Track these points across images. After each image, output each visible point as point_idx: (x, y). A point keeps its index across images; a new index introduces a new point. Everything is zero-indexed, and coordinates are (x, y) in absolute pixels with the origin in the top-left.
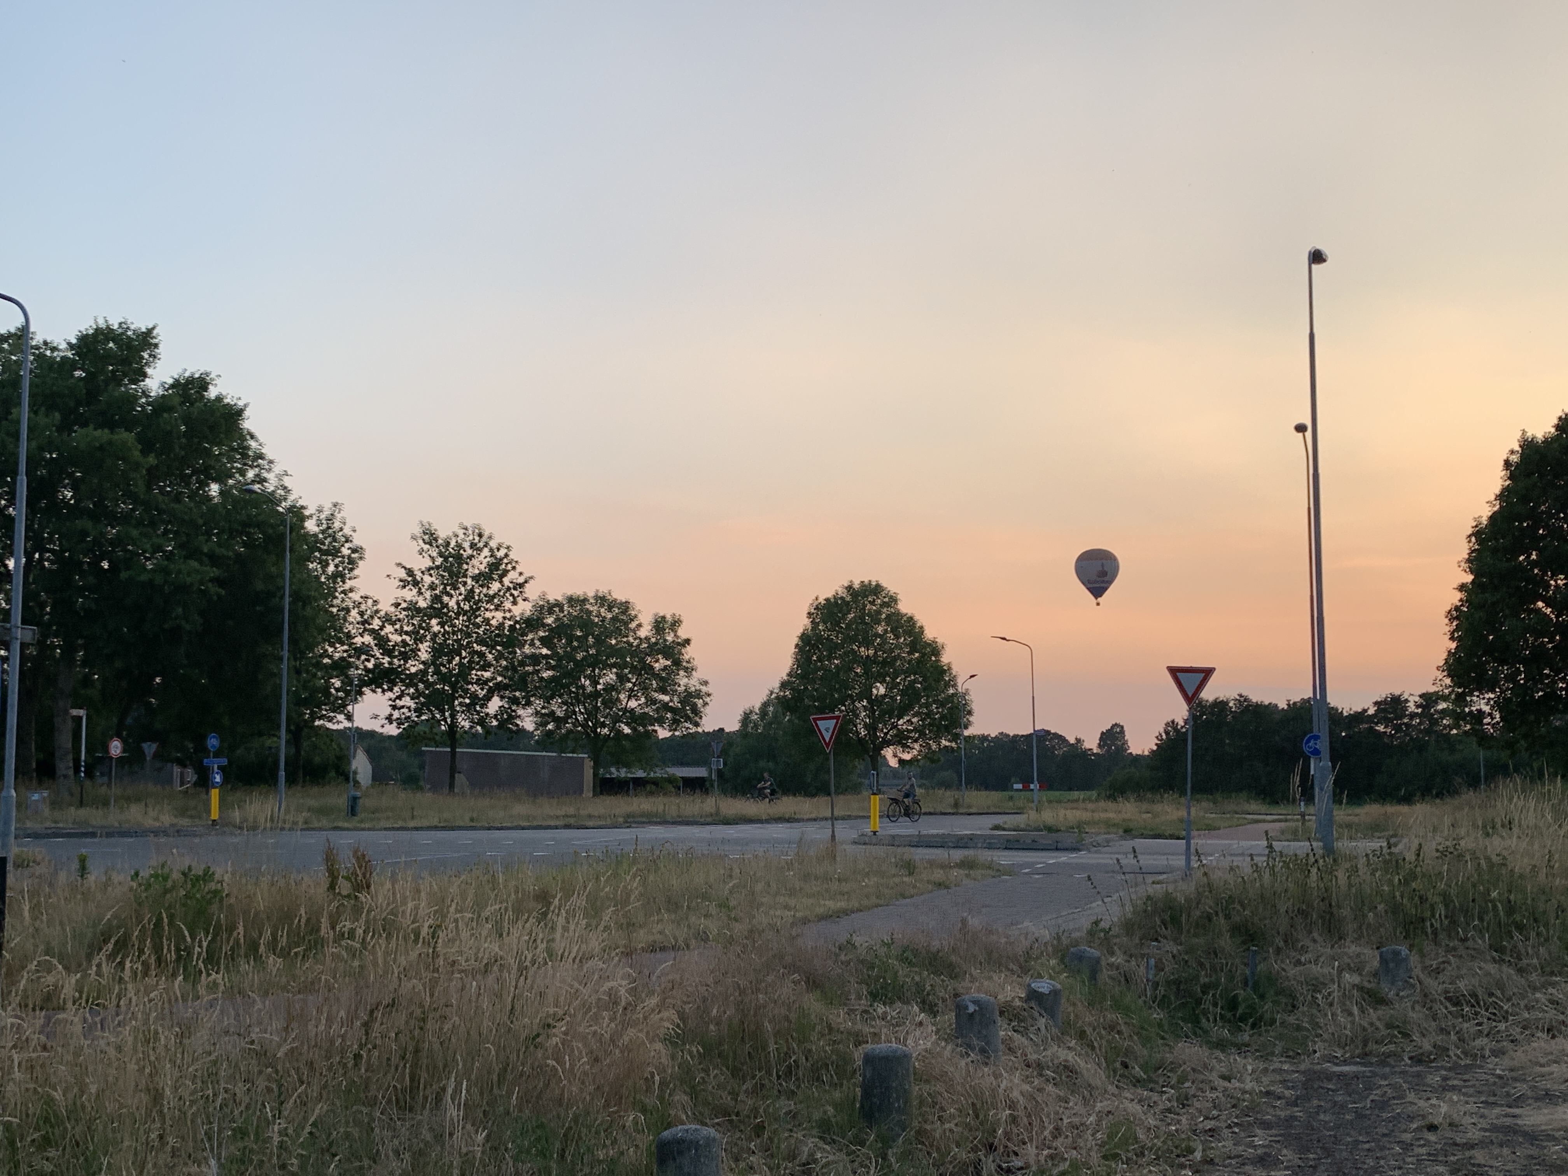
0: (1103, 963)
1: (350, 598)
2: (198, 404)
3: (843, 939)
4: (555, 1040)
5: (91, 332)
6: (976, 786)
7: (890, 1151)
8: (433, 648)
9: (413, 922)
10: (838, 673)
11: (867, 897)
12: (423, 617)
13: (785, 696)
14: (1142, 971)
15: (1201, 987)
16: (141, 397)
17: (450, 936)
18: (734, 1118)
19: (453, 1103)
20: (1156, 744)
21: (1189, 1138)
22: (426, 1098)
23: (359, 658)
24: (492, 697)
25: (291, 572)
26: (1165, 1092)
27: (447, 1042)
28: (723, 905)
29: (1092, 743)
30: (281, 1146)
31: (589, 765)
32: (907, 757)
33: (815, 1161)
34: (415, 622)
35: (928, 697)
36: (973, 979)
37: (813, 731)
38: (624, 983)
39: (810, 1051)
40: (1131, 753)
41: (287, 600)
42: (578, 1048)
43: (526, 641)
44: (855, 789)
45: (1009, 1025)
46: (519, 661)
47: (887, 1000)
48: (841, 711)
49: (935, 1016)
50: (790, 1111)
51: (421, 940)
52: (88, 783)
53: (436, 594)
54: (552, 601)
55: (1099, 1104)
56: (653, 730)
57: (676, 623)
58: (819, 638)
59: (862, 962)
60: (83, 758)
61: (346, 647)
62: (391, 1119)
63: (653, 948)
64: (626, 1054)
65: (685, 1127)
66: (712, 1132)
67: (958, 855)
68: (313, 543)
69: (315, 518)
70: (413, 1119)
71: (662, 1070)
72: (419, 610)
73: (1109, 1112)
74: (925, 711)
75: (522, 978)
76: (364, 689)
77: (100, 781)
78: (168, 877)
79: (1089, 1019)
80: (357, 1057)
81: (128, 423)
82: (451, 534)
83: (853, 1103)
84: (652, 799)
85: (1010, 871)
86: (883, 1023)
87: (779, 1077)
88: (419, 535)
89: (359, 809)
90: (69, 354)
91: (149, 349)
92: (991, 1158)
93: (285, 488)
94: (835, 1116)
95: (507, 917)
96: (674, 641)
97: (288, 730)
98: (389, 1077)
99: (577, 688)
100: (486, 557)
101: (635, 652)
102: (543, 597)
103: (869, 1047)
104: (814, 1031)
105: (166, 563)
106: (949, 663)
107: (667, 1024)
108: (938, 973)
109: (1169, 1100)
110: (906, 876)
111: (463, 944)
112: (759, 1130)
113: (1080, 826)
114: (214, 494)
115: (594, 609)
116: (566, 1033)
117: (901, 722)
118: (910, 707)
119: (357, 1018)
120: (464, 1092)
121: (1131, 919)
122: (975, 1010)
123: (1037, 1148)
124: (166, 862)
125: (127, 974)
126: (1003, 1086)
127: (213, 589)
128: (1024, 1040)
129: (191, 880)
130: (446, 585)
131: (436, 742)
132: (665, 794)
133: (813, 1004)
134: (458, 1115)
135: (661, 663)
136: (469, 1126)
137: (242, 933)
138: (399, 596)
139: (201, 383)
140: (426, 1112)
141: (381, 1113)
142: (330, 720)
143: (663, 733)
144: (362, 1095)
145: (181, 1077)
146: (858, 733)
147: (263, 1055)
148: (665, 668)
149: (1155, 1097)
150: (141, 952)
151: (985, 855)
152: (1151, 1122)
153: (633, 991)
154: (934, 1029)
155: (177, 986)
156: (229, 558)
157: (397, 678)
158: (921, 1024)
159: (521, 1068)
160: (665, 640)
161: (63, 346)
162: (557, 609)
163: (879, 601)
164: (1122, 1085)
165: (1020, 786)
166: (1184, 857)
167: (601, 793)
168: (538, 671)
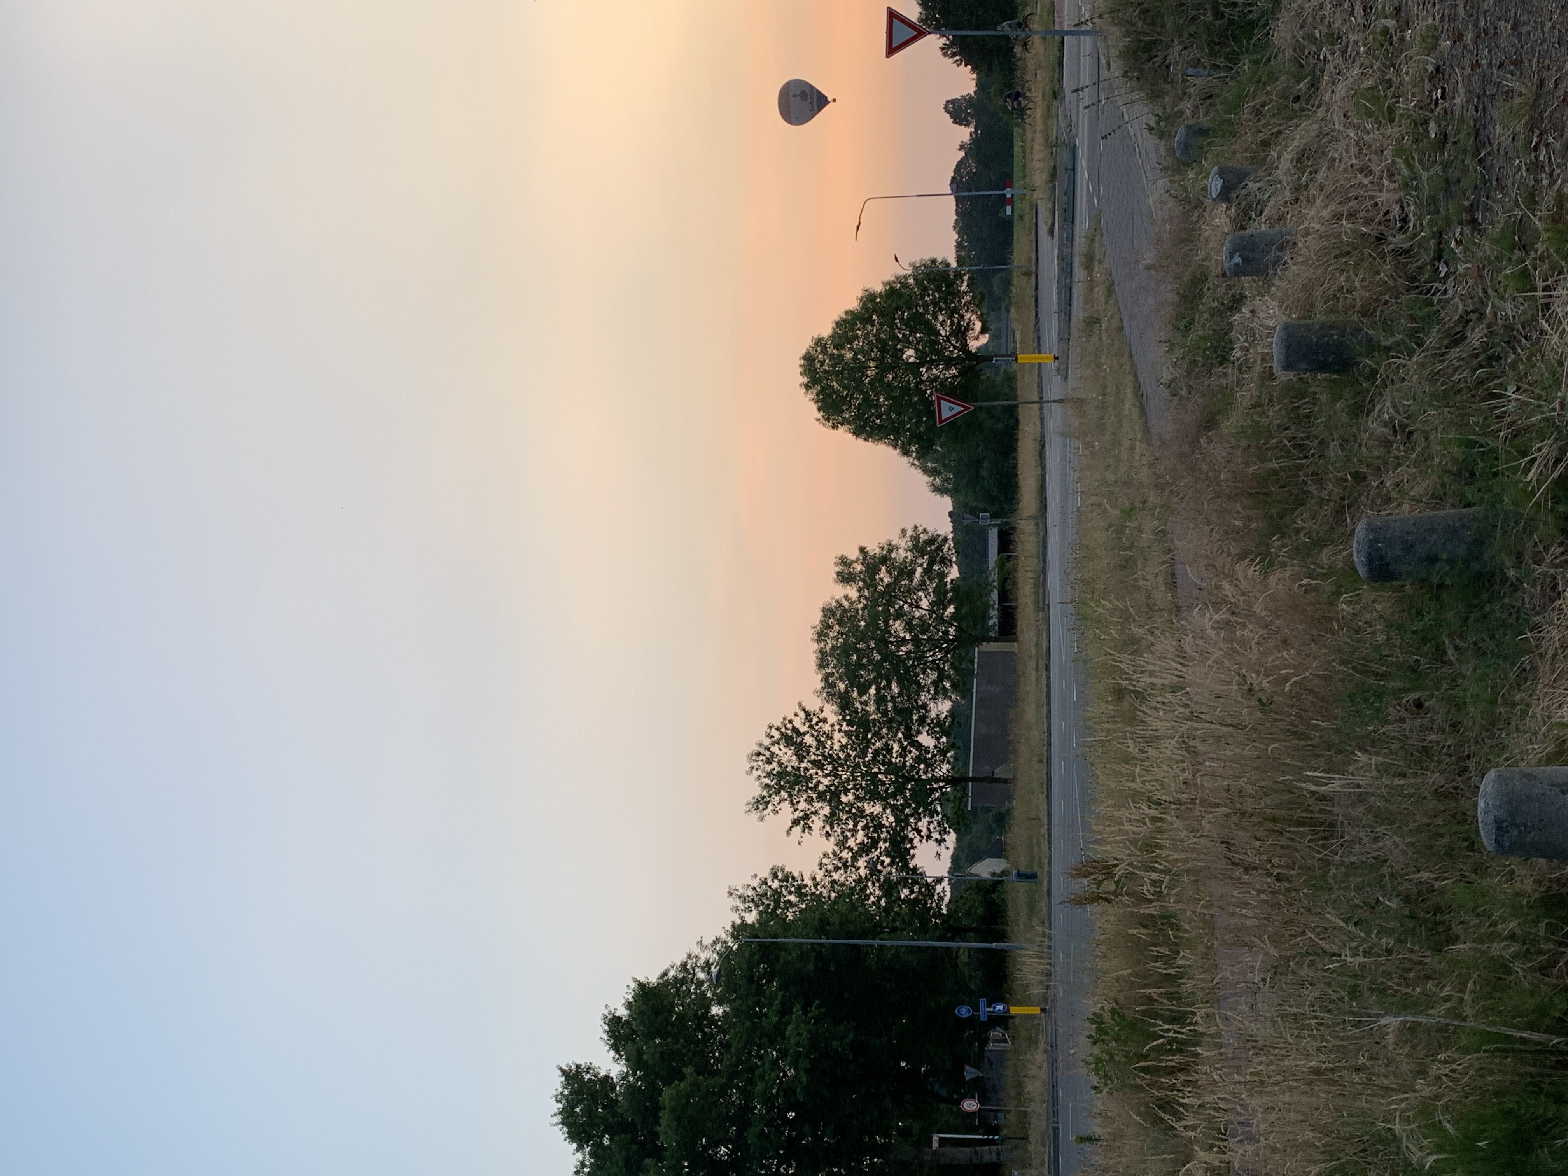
0: (1191, 122)
1: (822, 880)
2: (634, 1027)
3: (1164, 393)
4: (1265, 684)
5: (565, 1129)
6: (1009, 253)
7: (1384, 343)
8: (871, 799)
9: (1145, 824)
10: (892, 398)
11: (1121, 366)
12: (839, 810)
13: (917, 452)
14: (1200, 82)
15: (1217, 19)
16: (629, 1081)
17: (1159, 788)
18: (1346, 502)
19: (1326, 785)
20: (966, 66)
21: (1372, 33)
22: (1321, 811)
23: (880, 872)
24: (917, 741)
25: (796, 937)
26: (1325, 57)
27: (1265, 790)
28: (1129, 513)
29: (964, 133)
30: (1366, 954)
31: (986, 647)
32: (978, 326)
33: (1392, 419)
34: (845, 817)
35: (917, 305)
36: (1207, 258)
37: (953, 423)
38: (1208, 615)
39: (1279, 426)
40: (975, 92)
41: (824, 941)
42: (1273, 661)
43: (863, 709)
44: (1011, 378)
45: (1254, 220)
46: (883, 716)
47: (1229, 346)
48: (931, 394)
49: (1246, 297)
50: (1341, 445)
51: (1163, 816)
52: (1005, 1132)
53: (817, 798)
54: (822, 684)
55: (1336, 127)
56: (951, 583)
57: (844, 562)
58: (857, 417)
59: (1189, 373)
60: (981, 1137)
61: (870, 884)
62: (1342, 845)
63: (1172, 585)
64: (1280, 613)
65: (1355, 554)
66: (1360, 527)
67: (1079, 273)
68: (768, 915)
69: (743, 914)
70: (1342, 823)
71: (1296, 577)
72: (833, 814)
73: (1345, 116)
74: (931, 308)
75: (1203, 716)
76: (911, 866)
77: (1002, 1121)
78: (1099, 1058)
79: (1249, 137)
80: (1279, 878)
81: (654, 1093)
82: (758, 783)
83: (1334, 381)
84: (1021, 583)
85: (1096, 219)
86: (1251, 351)
87: (1306, 457)
88: (759, 814)
89: (1029, 871)
90: (588, 1150)
91: (581, 1073)
92: (1390, 238)
93: (714, 942)
94: (1346, 400)
95: (1141, 732)
96: (862, 564)
97: (952, 939)
98: (1298, 846)
99: (909, 658)
100: (780, 749)
101: (873, 602)
102: (818, 693)
103: (1275, 365)
104: (1259, 422)
105: (789, 1058)
106: (883, 283)
107: (1250, 573)
108: (1201, 296)
109: (1333, 54)
110: (1101, 326)
111: (1166, 775)
112: (1359, 478)
113: (1052, 146)
114: (721, 1011)
115: (830, 643)
116: (1258, 673)
117: (943, 333)
118: (928, 323)
119: (1240, 879)
120: (1316, 774)
121: (1147, 94)
122: (1240, 256)
123: (1381, 191)
124: (1083, 1061)
125: (1195, 1102)
126: (1317, 227)
127: (814, 1011)
128: (1270, 204)
129: (1100, 1035)
130: (808, 788)
131: (963, 797)
132: (1015, 571)
133: (1230, 424)
134: (1340, 779)
135: (884, 576)
136: (1351, 769)
137: (1155, 990)
138: (819, 832)
139: (614, 1024)
140: (1336, 810)
141: (1337, 854)
142: (941, 898)
143: (954, 573)
144: (1318, 873)
145: (1297, 1050)
146: (954, 377)
147: (1276, 970)
148: (889, 572)
149: (1330, 67)
150: (1172, 1088)
151: (1080, 244)
152: (1355, 72)
153: (1217, 606)
154: (1258, 298)
155: (1208, 1054)
156: (783, 996)
157: (899, 835)
158: (1252, 311)
159: (1293, 718)
160: (861, 572)
161: (579, 1156)
162: (831, 680)
163: (820, 356)
164: (1316, 103)
165: (1009, 209)
166: (1082, 37)
167: (1015, 634)
168: (892, 697)
